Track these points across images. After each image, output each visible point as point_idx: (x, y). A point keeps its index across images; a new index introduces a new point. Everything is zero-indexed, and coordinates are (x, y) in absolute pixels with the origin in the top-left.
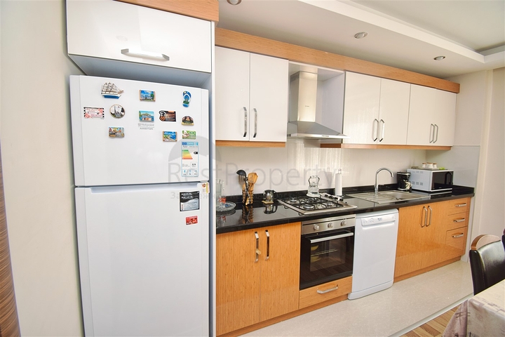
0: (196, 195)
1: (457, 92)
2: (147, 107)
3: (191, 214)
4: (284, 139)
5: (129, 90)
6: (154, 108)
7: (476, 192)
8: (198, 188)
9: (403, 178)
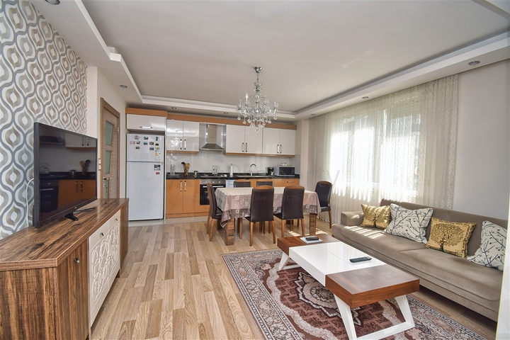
0: (159, 166)
1: (296, 129)
2: (146, 141)
3: (158, 171)
4: (198, 150)
5: (141, 136)
6: (148, 141)
7: (301, 176)
8: (160, 164)
9: (270, 170)
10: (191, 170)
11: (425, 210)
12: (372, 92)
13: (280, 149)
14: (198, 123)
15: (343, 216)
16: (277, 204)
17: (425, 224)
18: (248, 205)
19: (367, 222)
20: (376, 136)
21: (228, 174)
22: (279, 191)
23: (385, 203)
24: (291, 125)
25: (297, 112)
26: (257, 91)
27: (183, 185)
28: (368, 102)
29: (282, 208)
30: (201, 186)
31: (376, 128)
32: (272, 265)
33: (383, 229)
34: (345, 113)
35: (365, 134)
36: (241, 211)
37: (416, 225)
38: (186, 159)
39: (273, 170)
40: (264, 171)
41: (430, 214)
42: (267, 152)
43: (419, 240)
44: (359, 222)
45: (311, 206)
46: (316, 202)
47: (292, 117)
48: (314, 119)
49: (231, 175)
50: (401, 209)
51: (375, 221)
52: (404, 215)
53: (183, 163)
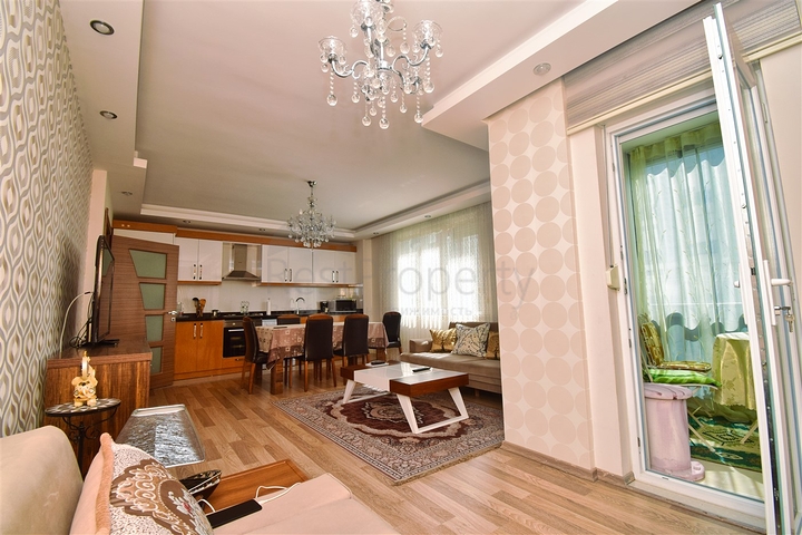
1: (356, 251)
4: (220, 280)
7: (364, 310)
9: (323, 305)
10: (207, 310)
11: (484, 326)
12: (434, 212)
13: (337, 277)
14: (221, 242)
15: (412, 343)
16: (337, 338)
17: (484, 338)
18: (300, 340)
19: (436, 347)
20: (441, 256)
21: (265, 313)
22: (338, 323)
23: (453, 325)
24: (351, 246)
25: (357, 229)
26: (312, 206)
27: (199, 330)
28: (432, 221)
29: (343, 342)
30: (226, 330)
31: (441, 249)
32: (335, 402)
33: (449, 351)
34: (411, 233)
35: (430, 256)
36: (293, 348)
37: (476, 340)
38: (201, 293)
39: (327, 305)
40: (315, 307)
41: (488, 328)
42: (318, 281)
43: (480, 355)
44: (428, 348)
45: (378, 339)
46: (383, 334)
47: (350, 236)
48: (378, 238)
49: (269, 314)
50: (465, 327)
51: (443, 344)
52: (467, 332)
53: (195, 299)
